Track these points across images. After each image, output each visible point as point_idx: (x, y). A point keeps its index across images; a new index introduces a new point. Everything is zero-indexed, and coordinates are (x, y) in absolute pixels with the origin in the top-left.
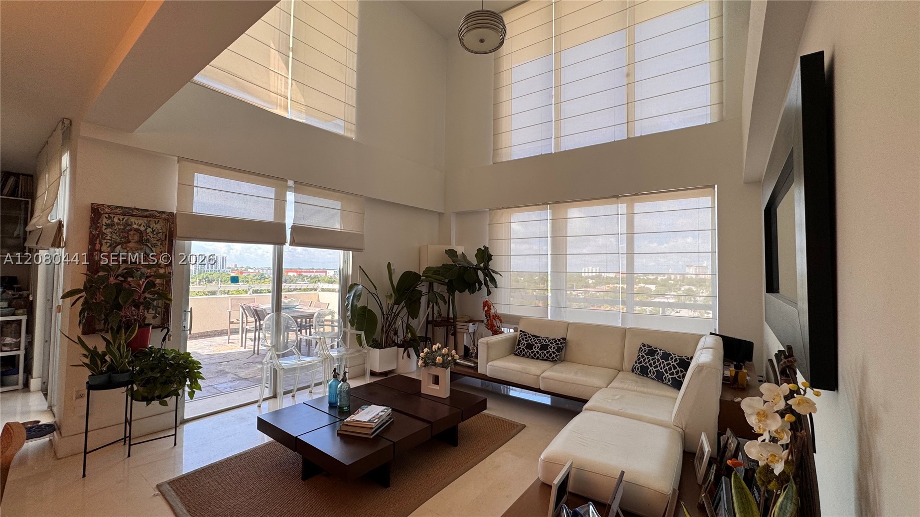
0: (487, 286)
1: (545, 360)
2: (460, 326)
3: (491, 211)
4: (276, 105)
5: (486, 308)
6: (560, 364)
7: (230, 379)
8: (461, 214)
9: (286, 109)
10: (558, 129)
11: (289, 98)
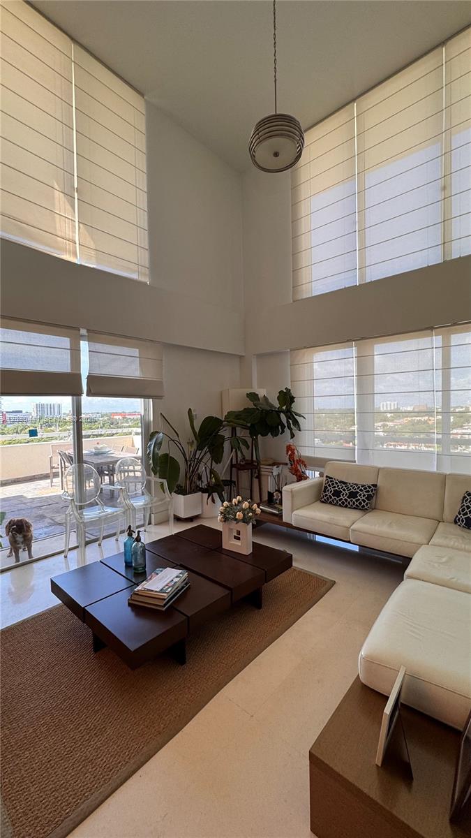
0: (291, 429)
1: (354, 508)
2: (264, 468)
3: (292, 352)
4: (65, 251)
5: (290, 452)
6: (370, 513)
7: (46, 525)
8: (260, 356)
9: (75, 254)
10: (362, 258)
11: (77, 242)
